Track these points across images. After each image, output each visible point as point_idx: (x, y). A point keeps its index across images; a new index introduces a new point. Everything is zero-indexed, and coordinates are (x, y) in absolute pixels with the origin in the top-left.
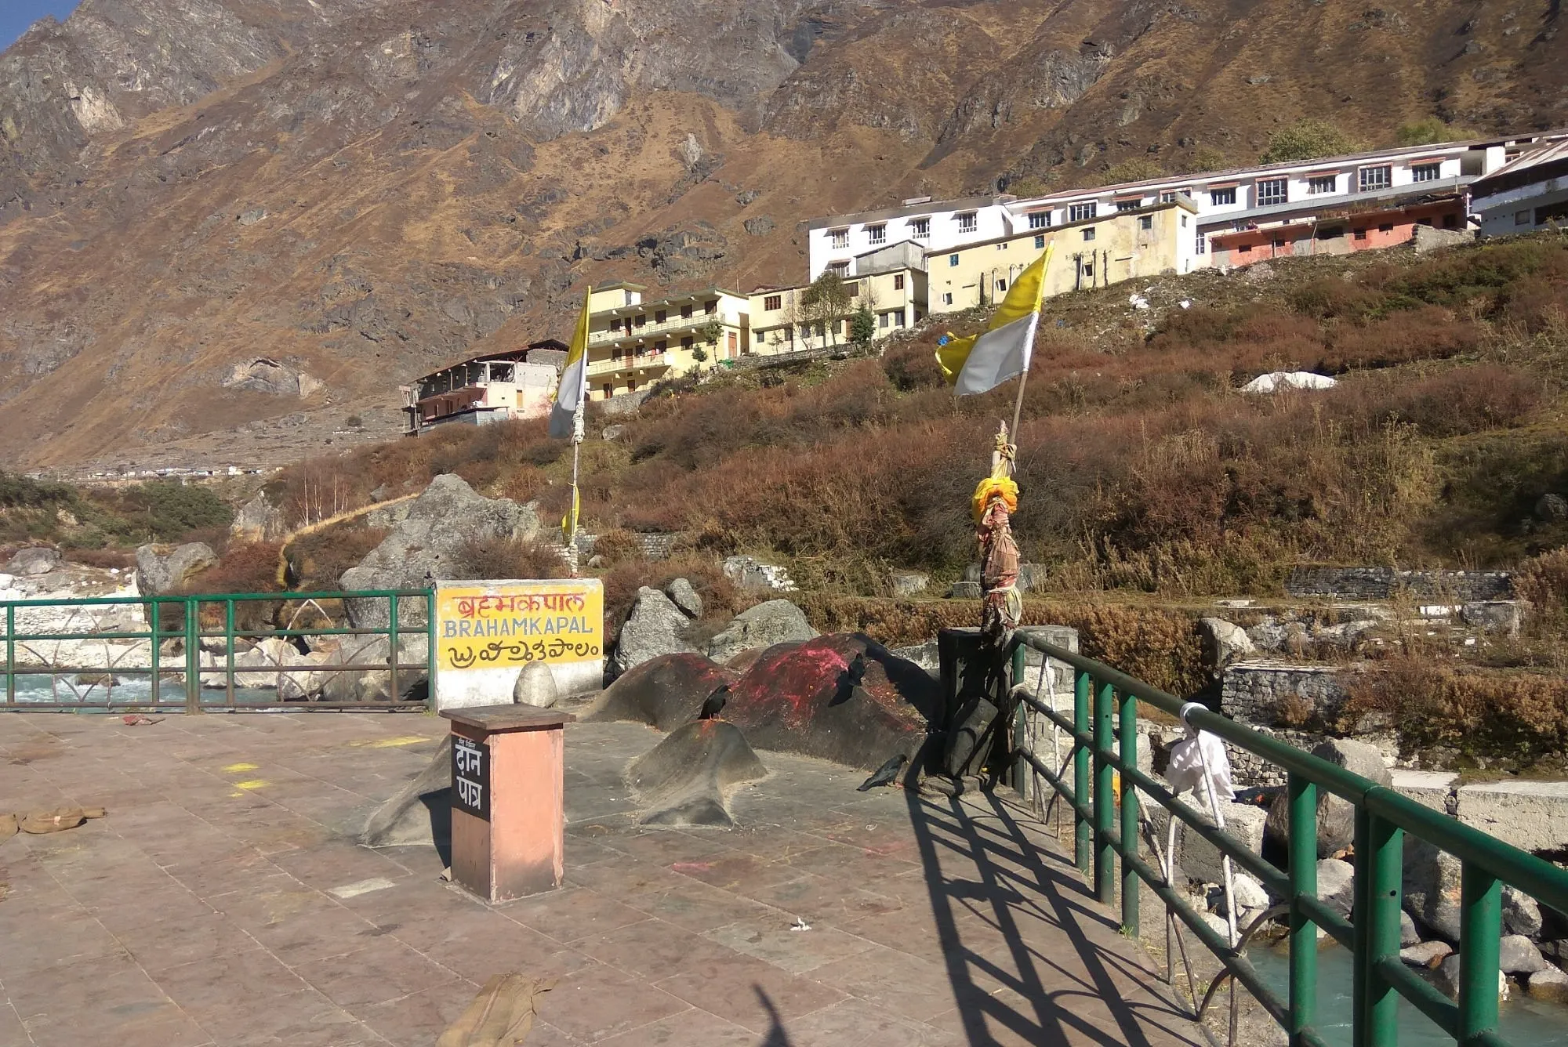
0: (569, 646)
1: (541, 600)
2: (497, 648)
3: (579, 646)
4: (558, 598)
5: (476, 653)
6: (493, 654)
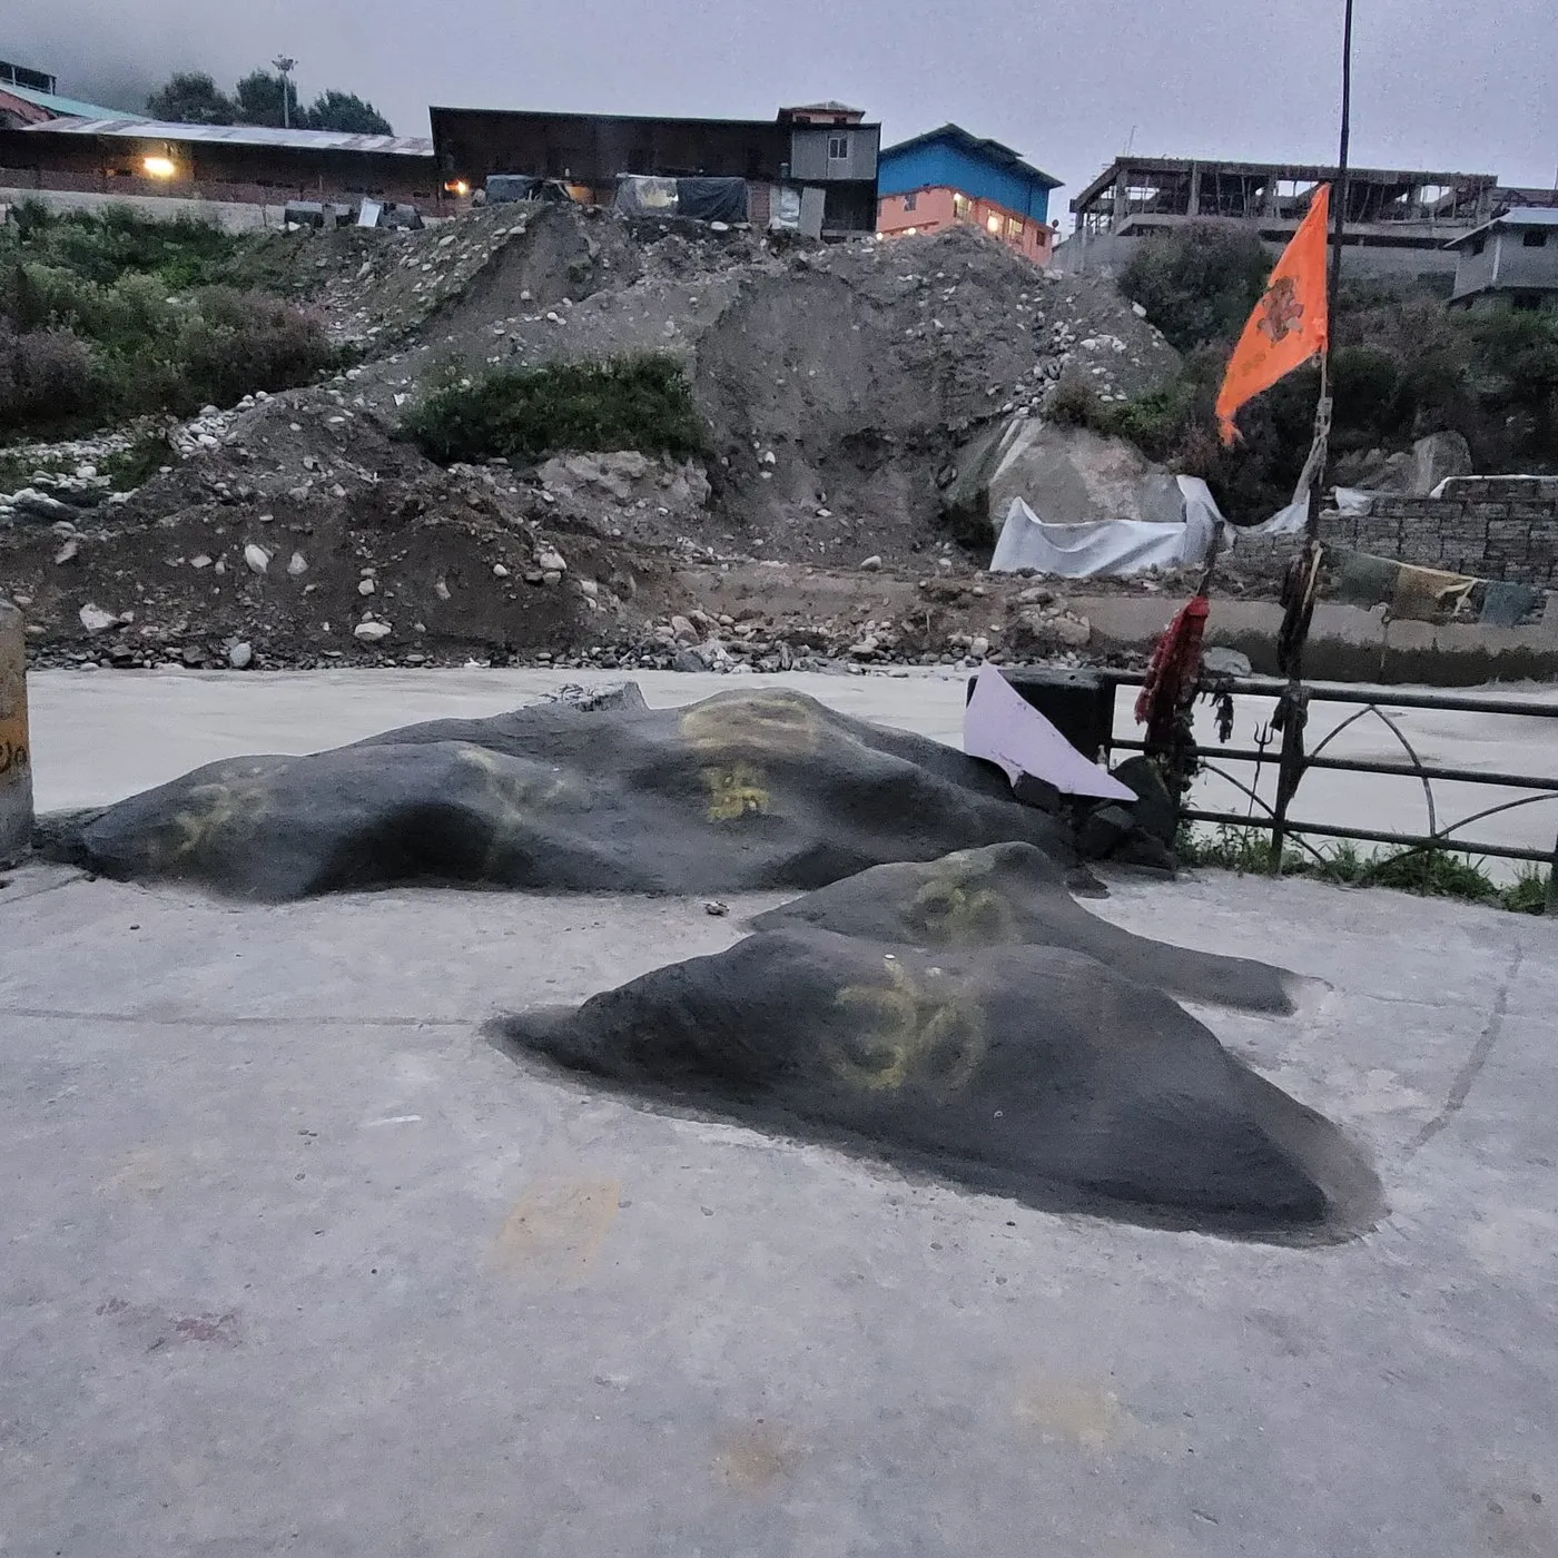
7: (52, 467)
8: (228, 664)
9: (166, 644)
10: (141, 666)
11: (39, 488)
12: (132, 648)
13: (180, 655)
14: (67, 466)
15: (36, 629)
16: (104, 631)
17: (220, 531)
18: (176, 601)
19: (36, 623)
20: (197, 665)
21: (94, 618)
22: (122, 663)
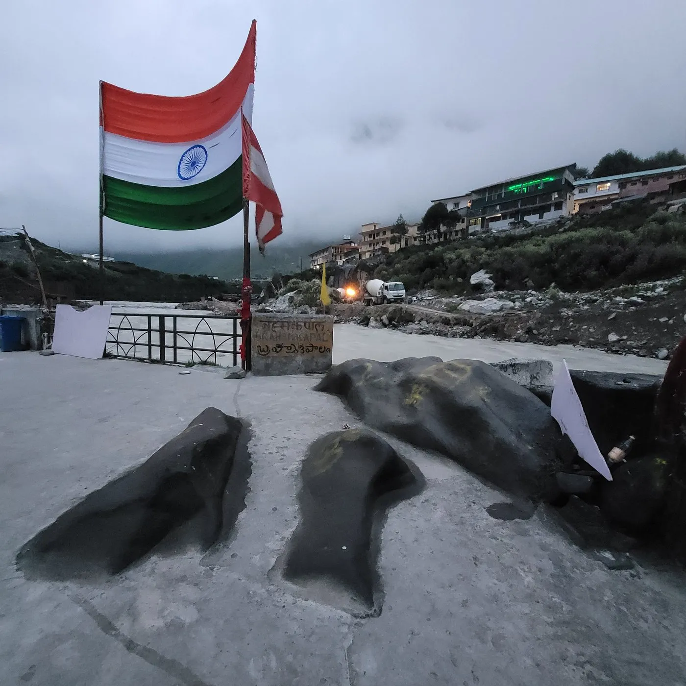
0: (316, 348)
1: (303, 324)
2: (280, 346)
3: (321, 348)
4: (311, 324)
5: (270, 349)
6: (278, 349)
7: (647, 289)
8: (657, 357)
9: (634, 348)
10: (621, 354)
11: (639, 296)
12: (620, 348)
13: (638, 352)
14: (653, 289)
15: (591, 339)
16: (614, 342)
17: (676, 308)
18: (646, 333)
19: (592, 338)
20: (644, 356)
21: (613, 337)
22: (616, 352)
